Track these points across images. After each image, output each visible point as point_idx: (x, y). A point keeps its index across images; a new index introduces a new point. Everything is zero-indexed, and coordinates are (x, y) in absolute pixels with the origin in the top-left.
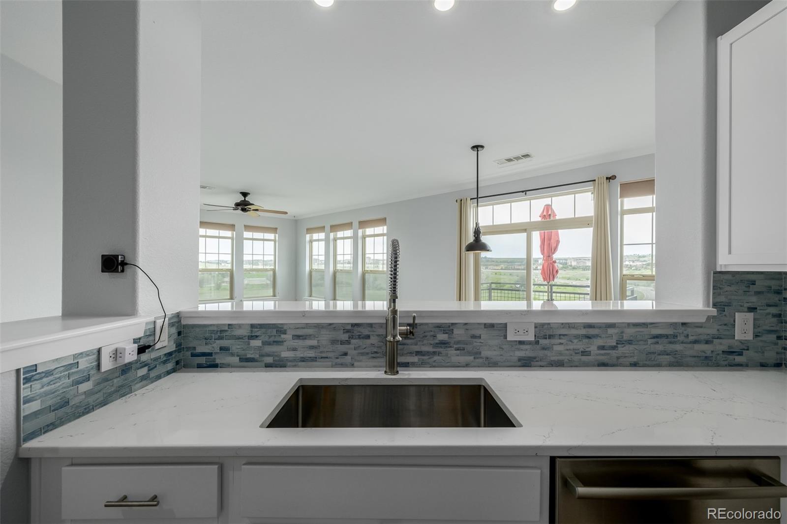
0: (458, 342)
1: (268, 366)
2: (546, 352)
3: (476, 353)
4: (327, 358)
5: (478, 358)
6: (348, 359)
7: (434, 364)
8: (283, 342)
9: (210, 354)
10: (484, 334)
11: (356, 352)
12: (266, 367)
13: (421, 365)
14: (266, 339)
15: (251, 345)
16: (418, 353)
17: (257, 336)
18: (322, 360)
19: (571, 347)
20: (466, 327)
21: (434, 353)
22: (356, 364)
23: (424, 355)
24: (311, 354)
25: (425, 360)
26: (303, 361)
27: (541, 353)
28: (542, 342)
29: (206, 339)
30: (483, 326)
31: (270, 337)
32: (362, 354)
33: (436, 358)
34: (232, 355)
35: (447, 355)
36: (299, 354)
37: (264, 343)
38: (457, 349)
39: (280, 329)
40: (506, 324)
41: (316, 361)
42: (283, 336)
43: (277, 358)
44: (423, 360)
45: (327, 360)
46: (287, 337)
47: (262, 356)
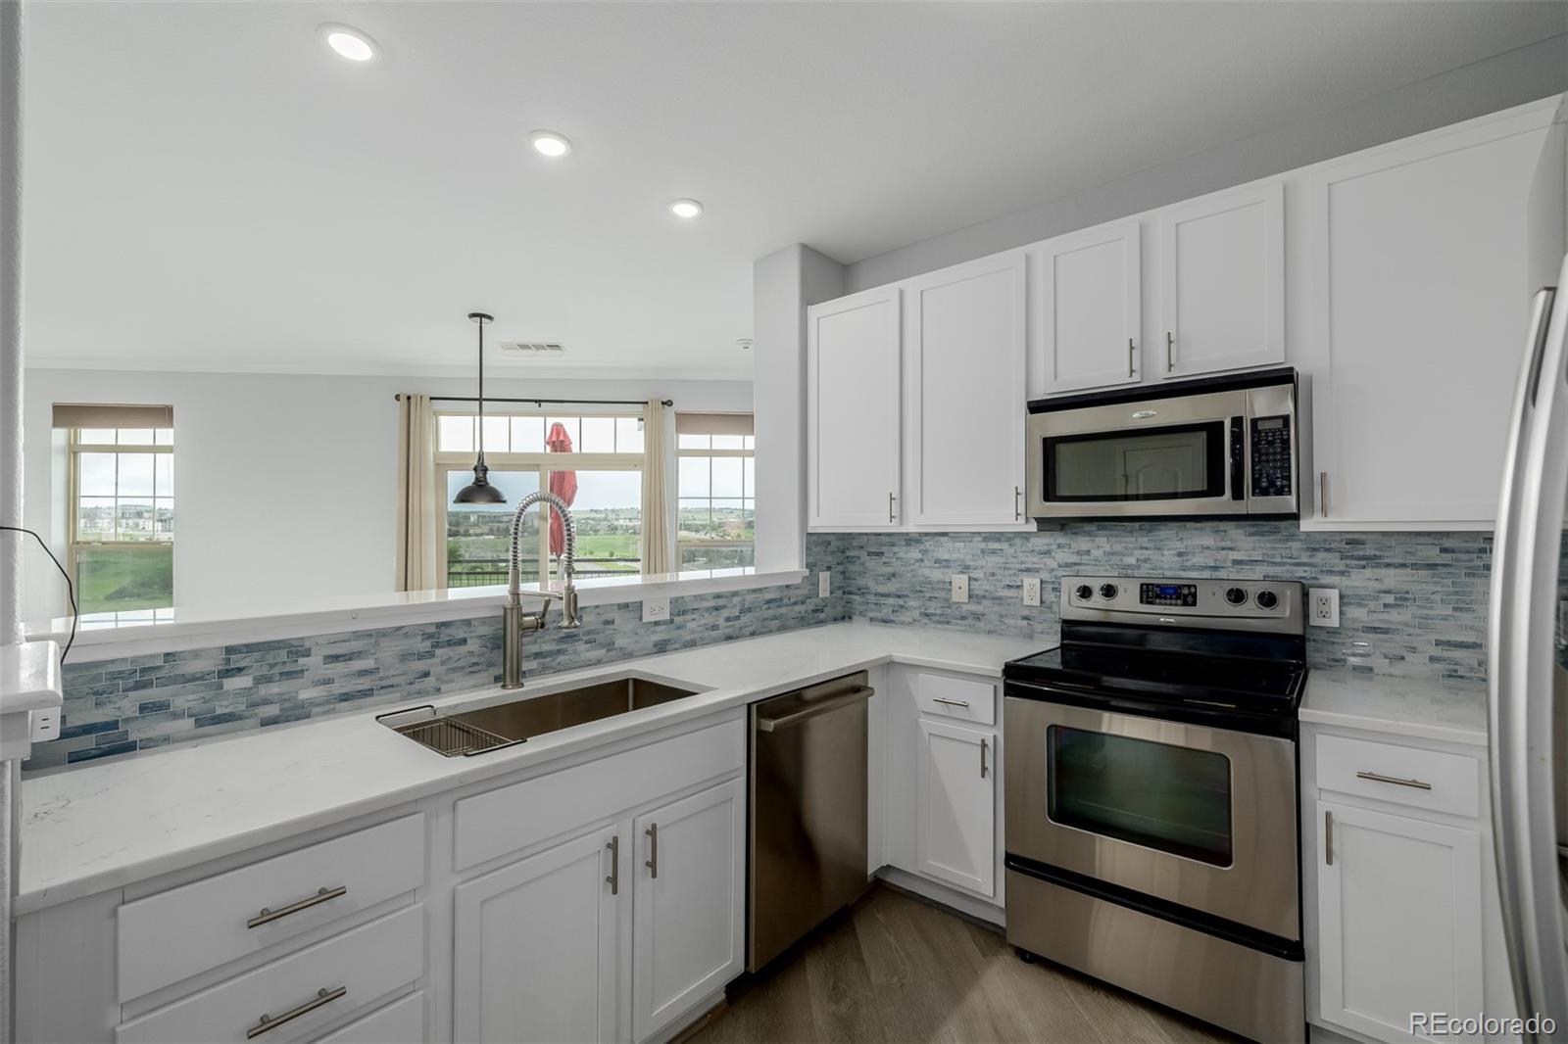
0: (588, 633)
1: (268, 722)
2: (680, 631)
3: (609, 645)
4: (392, 686)
5: (612, 650)
6: (431, 681)
7: (559, 667)
8: (302, 671)
9: (114, 725)
10: (618, 618)
11: (445, 668)
12: (262, 725)
13: (543, 670)
14: (265, 671)
15: (225, 688)
16: (537, 655)
17: (240, 670)
18: (382, 691)
19: (702, 622)
20: (598, 610)
21: (559, 652)
22: (443, 687)
23: (545, 657)
24: (365, 683)
25: (548, 662)
26: (346, 700)
27: (674, 634)
28: (677, 619)
29: (95, 694)
30: (616, 607)
31: (272, 666)
32: (454, 670)
33: (561, 658)
34: (175, 716)
35: (575, 652)
36: (337, 689)
37: (258, 681)
38: (587, 642)
39: (296, 649)
40: (641, 602)
41: (372, 695)
42: (302, 661)
43: (287, 705)
44: (544, 664)
45: (391, 689)
46: (313, 662)
47: (254, 705)
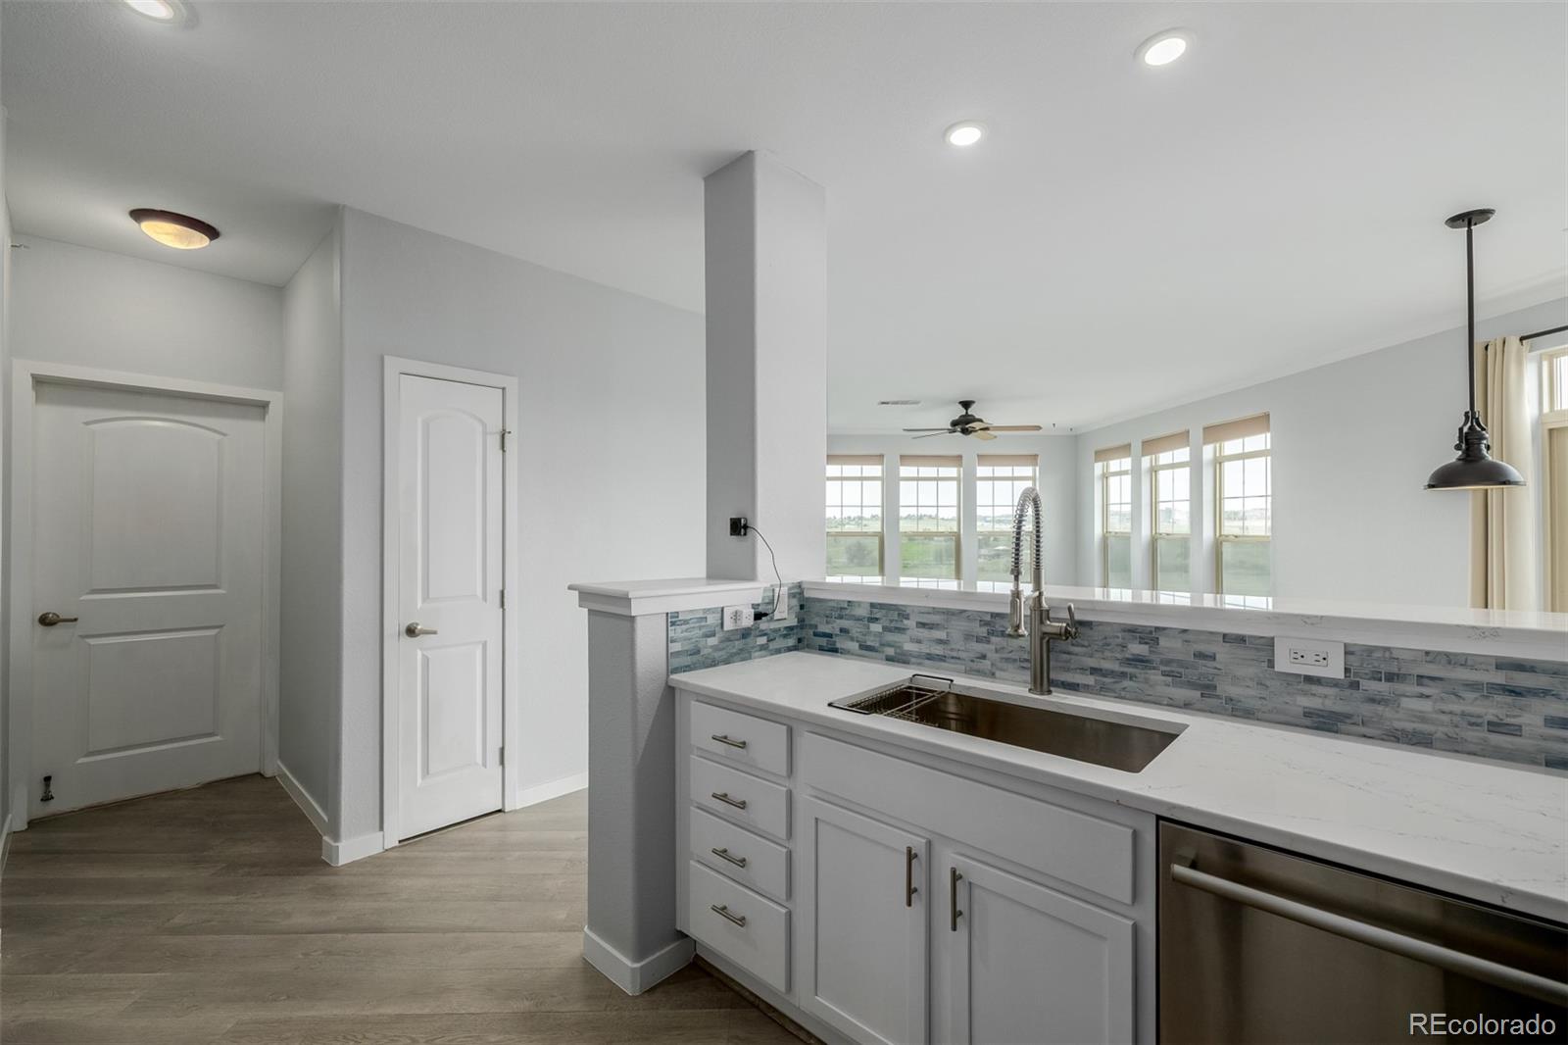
0: (1168, 662)
1: (889, 659)
2: (1380, 708)
3: (1207, 687)
4: (959, 658)
5: (1210, 696)
6: (986, 664)
7: (1123, 694)
8: (904, 629)
9: (830, 636)
10: (1223, 652)
11: (998, 655)
12: (887, 660)
13: (1101, 691)
14: (887, 624)
15: (871, 629)
16: (1094, 671)
17: (877, 619)
18: (953, 661)
19: (1457, 708)
20: (1186, 636)
21: (1123, 675)
22: (998, 674)
23: (1105, 676)
24: (938, 650)
25: (1106, 682)
26: (928, 659)
27: (1367, 709)
28: (1365, 684)
29: (827, 617)
30: (1221, 639)
31: (891, 621)
32: (1007, 660)
33: (1127, 683)
34: (852, 639)
35: (1146, 681)
36: (925, 649)
37: (885, 629)
38: (1164, 674)
39: (902, 613)
40: (1273, 639)
41: (944, 661)
42: (905, 622)
43: (898, 651)
44: (1104, 683)
45: (957, 661)
46: (910, 623)
47: (882, 645)
